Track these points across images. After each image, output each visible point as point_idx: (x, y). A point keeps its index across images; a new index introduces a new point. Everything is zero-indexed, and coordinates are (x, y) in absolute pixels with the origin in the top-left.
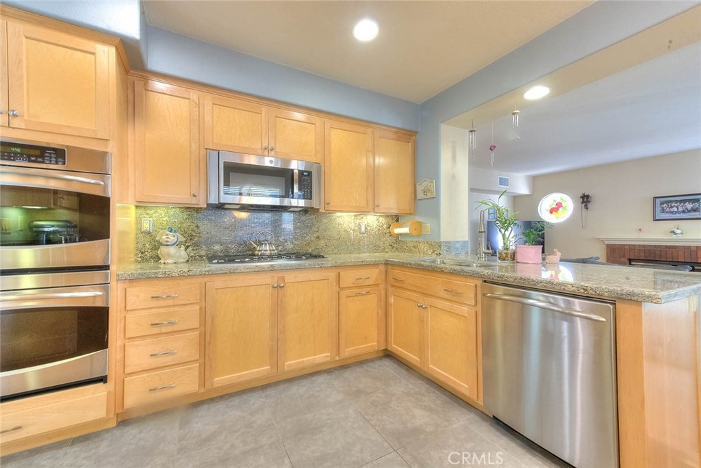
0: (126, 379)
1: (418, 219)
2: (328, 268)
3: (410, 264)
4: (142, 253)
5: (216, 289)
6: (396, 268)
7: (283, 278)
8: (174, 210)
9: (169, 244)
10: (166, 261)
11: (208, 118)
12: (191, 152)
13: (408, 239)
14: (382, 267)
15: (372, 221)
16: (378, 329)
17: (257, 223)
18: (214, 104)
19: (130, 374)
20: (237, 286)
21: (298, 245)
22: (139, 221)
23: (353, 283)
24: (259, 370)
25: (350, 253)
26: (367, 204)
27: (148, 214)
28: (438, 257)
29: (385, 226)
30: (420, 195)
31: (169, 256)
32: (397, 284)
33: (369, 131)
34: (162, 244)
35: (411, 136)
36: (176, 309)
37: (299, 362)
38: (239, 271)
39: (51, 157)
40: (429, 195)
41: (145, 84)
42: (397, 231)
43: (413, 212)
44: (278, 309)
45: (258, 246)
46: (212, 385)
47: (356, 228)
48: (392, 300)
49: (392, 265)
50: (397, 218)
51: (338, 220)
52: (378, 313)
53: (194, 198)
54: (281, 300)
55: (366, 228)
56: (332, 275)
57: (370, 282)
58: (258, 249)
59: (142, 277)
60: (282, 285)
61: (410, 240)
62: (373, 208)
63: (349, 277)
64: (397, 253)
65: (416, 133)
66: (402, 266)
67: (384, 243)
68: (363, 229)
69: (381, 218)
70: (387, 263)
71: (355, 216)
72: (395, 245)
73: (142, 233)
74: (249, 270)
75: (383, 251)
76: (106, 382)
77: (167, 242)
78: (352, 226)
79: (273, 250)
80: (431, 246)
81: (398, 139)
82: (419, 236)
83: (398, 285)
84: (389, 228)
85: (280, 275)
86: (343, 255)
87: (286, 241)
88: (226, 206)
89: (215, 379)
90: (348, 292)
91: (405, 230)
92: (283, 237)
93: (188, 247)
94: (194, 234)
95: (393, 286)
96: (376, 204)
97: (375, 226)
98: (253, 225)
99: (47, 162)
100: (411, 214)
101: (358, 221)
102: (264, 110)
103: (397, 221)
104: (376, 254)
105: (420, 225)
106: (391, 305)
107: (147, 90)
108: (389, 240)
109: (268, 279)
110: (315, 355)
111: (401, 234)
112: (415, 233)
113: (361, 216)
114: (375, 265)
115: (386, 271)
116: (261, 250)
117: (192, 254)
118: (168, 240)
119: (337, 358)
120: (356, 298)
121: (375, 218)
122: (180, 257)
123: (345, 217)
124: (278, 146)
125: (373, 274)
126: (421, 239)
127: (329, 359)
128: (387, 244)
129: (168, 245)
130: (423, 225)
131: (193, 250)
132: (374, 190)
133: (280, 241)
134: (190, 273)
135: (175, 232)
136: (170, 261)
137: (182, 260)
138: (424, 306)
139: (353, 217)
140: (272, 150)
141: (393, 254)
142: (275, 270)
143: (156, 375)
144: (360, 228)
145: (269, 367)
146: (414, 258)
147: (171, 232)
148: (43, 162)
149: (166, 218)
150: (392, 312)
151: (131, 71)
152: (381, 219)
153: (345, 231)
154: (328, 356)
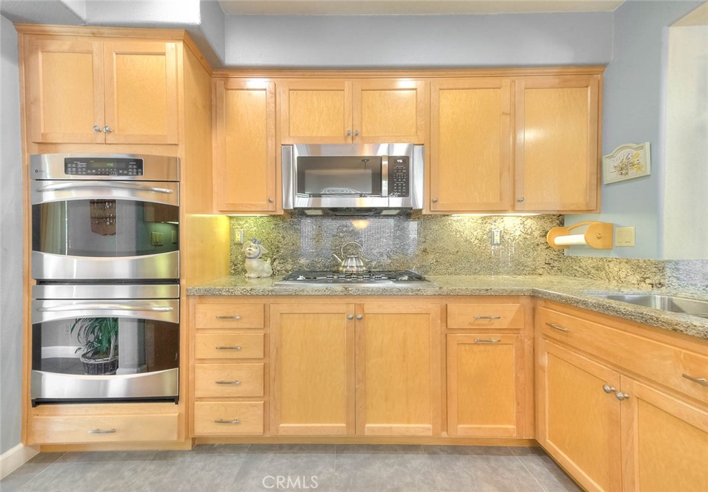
0: (196, 403)
1: (605, 218)
2: (428, 297)
3: (585, 303)
4: (235, 265)
5: (281, 314)
6: (554, 307)
7: (361, 306)
8: (262, 220)
9: (251, 256)
10: (250, 276)
11: (283, 107)
12: (267, 151)
13: (580, 255)
14: (526, 302)
15: (513, 225)
16: (518, 404)
17: (346, 231)
18: (290, 90)
19: (201, 399)
20: (305, 312)
21: (396, 260)
22: (232, 232)
23: (470, 324)
24: (333, 426)
25: (475, 273)
26: (501, 199)
27: (239, 225)
28: (655, 290)
29: (536, 234)
30: (610, 175)
31: (253, 270)
32: (557, 336)
33: (506, 81)
34: (246, 257)
35: (591, 74)
36: (241, 332)
37: (385, 428)
38: (305, 293)
39: (133, 169)
40: (633, 173)
41: (225, 84)
42: (560, 240)
43: (593, 206)
44: (356, 349)
45: (342, 260)
46: (277, 431)
47: (485, 237)
48: (544, 360)
49: (545, 300)
50: (561, 220)
51: (455, 226)
52: (517, 378)
53: (271, 204)
54: (360, 337)
55: (502, 237)
56: (433, 307)
57: (504, 324)
58: (343, 264)
59: (208, 294)
60: (360, 316)
61: (586, 256)
62: (515, 204)
63: (463, 314)
64: (560, 278)
65: (604, 66)
66: (568, 304)
67: (534, 260)
68: (497, 239)
69: (529, 220)
70: (534, 296)
71: (484, 218)
72: (556, 264)
73: (235, 244)
74: (317, 293)
75: (534, 272)
76: (177, 403)
77: (250, 254)
78: (478, 233)
79: (361, 267)
80: (637, 267)
81: (564, 85)
82: (608, 248)
83: (559, 337)
84: (545, 236)
85: (357, 301)
86: (463, 277)
87: (382, 255)
88: (308, 212)
89: (281, 425)
90: (460, 336)
91: (577, 239)
92: (377, 250)
93: (275, 259)
94: (280, 246)
95: (546, 337)
96: (518, 197)
97: (518, 233)
98: (341, 235)
99: (131, 173)
100: (589, 211)
101: (488, 227)
102: (347, 84)
103: (562, 224)
104: (519, 278)
105: (610, 229)
106: (542, 368)
107: (227, 89)
108: (543, 255)
109: (340, 306)
110: (408, 423)
111: (568, 246)
112: (598, 243)
113: (494, 218)
114: (512, 296)
115: (534, 310)
116: (346, 267)
117: (279, 268)
118: (251, 252)
119: (444, 434)
120: (476, 348)
121: (518, 221)
122: (263, 271)
123: (466, 220)
124: (364, 130)
125: (508, 313)
126: (612, 255)
127: (430, 433)
128: (541, 261)
129: (250, 258)
130: (617, 229)
131: (279, 263)
132: (514, 176)
133: (374, 255)
134: (253, 293)
135: (258, 243)
136: (252, 275)
137: (265, 275)
138: (620, 395)
139: (480, 221)
140: (357, 135)
141: (553, 278)
142: (351, 295)
143: (222, 405)
144: (492, 237)
145: (344, 425)
146: (594, 291)
147: (254, 243)
148: (127, 175)
149: (255, 228)
150: (545, 381)
151: (214, 72)
152: (529, 222)
153: (466, 241)
154: (429, 429)
